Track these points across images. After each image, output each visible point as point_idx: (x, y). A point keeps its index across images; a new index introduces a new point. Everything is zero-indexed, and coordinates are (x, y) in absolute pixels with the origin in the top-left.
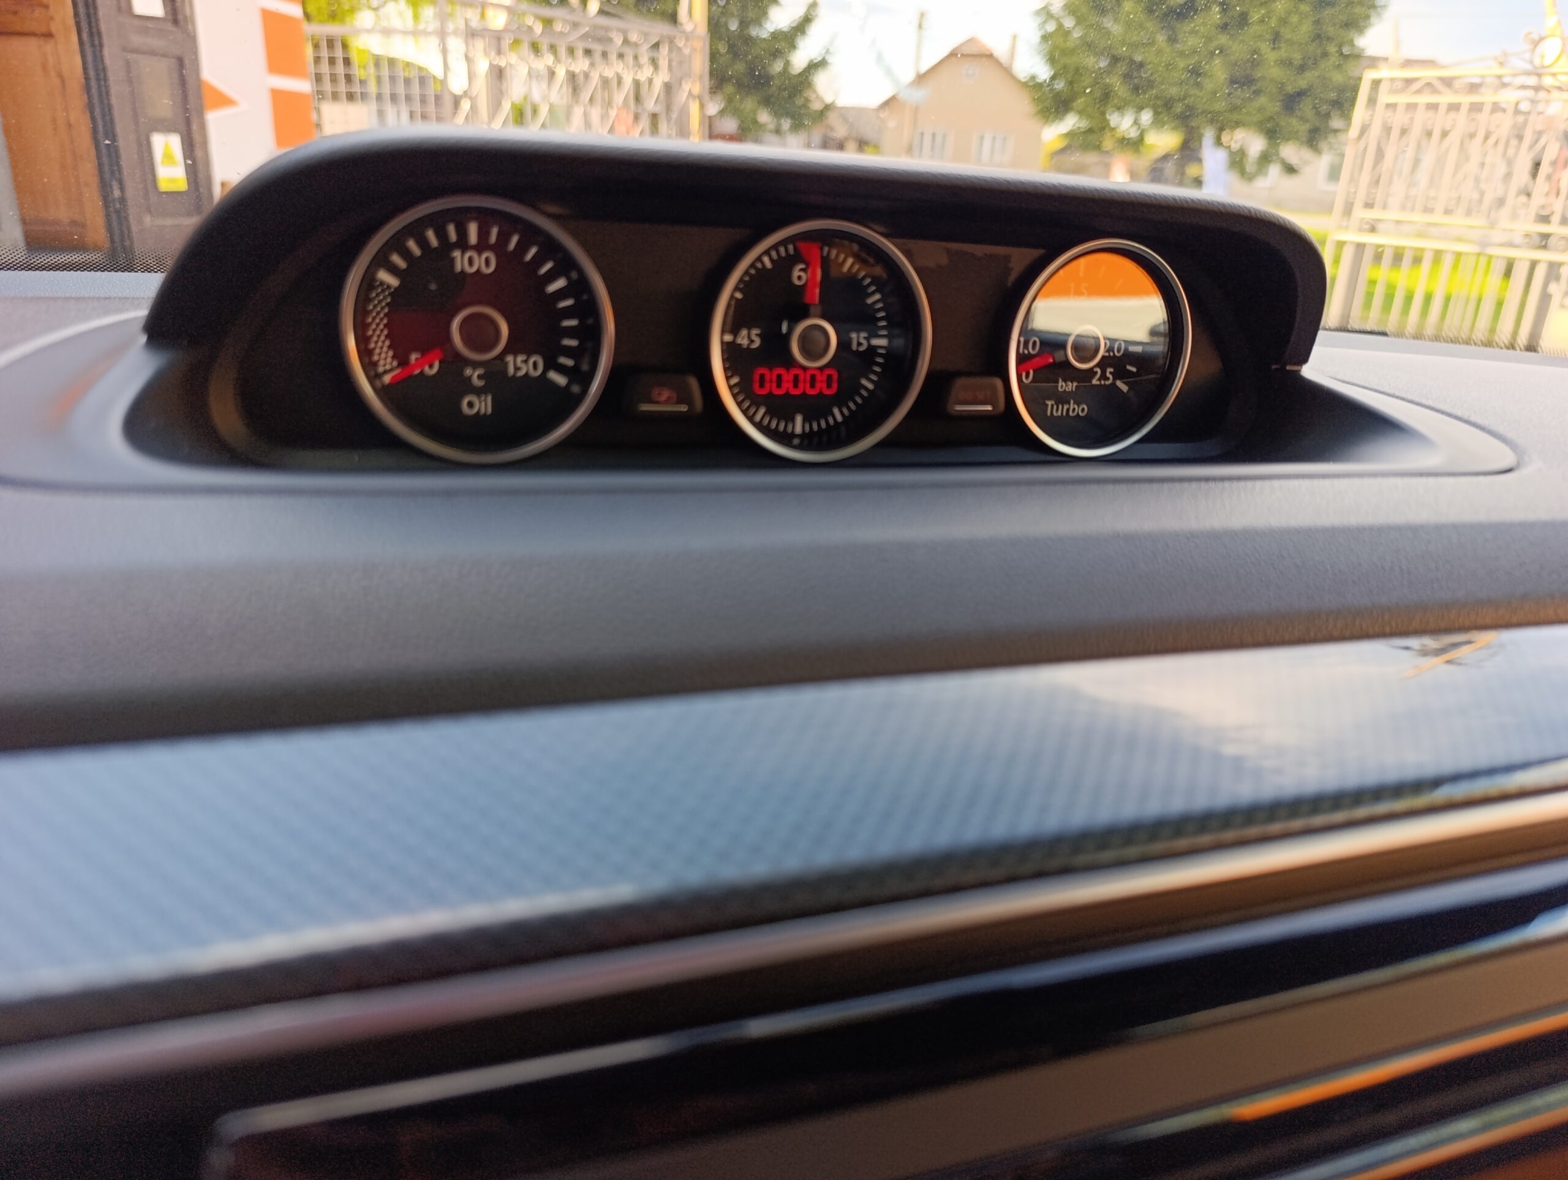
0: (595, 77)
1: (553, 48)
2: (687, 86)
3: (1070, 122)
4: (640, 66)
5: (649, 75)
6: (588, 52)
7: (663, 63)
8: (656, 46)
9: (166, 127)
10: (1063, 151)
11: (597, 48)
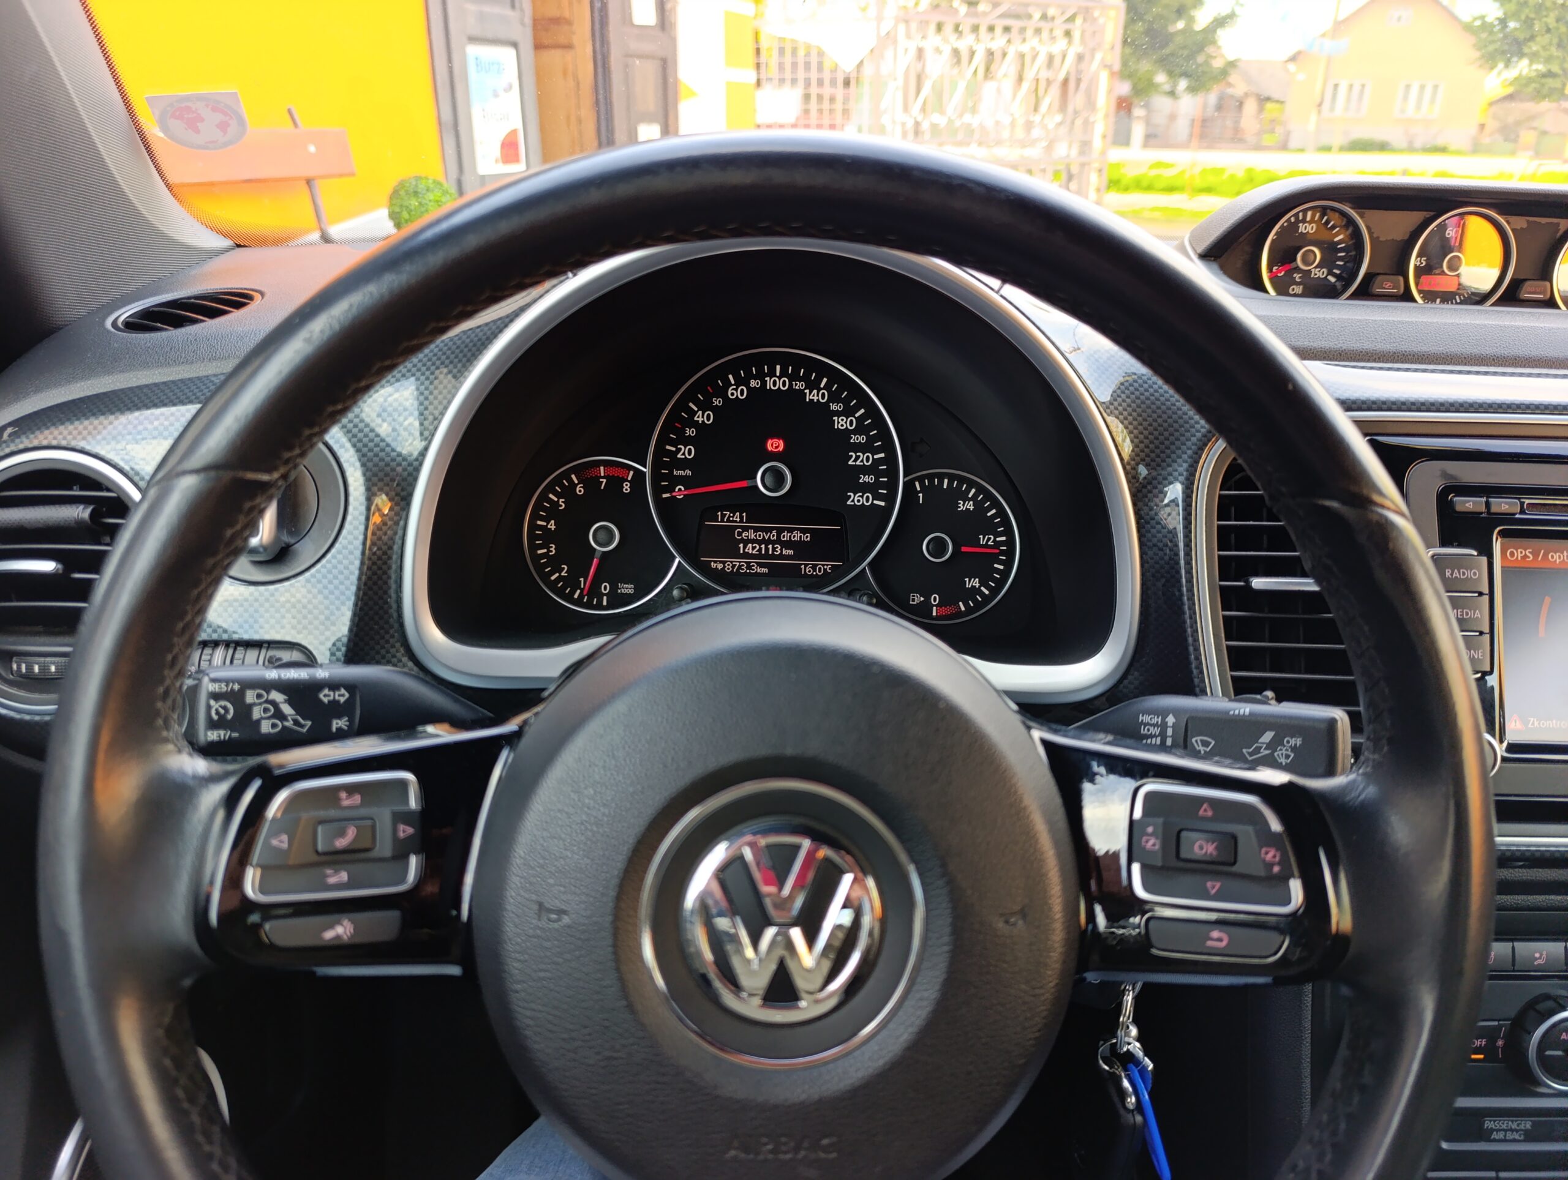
0: (1012, 51)
1: (975, 29)
2: (1099, 56)
3: (1523, 67)
4: (1053, 39)
5: (1064, 48)
6: (1007, 29)
7: (1077, 35)
8: (1071, 19)
9: (649, 119)
10: (1510, 97)
11: (1015, 24)
